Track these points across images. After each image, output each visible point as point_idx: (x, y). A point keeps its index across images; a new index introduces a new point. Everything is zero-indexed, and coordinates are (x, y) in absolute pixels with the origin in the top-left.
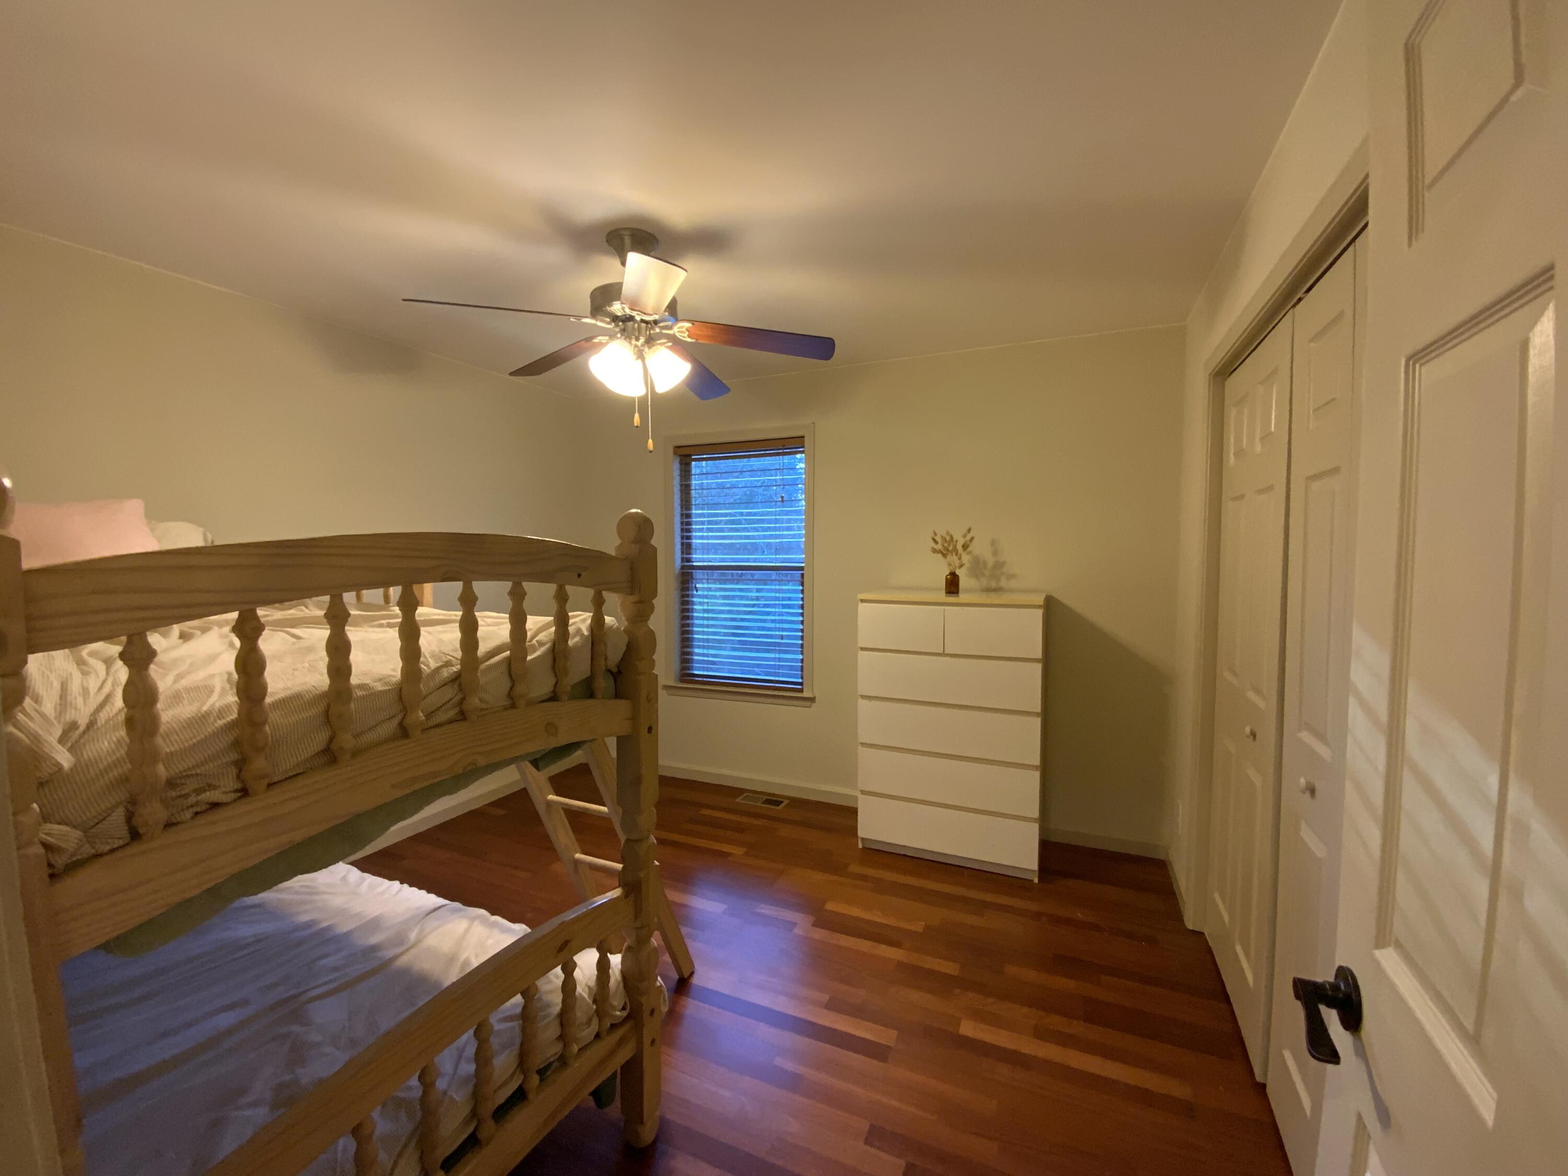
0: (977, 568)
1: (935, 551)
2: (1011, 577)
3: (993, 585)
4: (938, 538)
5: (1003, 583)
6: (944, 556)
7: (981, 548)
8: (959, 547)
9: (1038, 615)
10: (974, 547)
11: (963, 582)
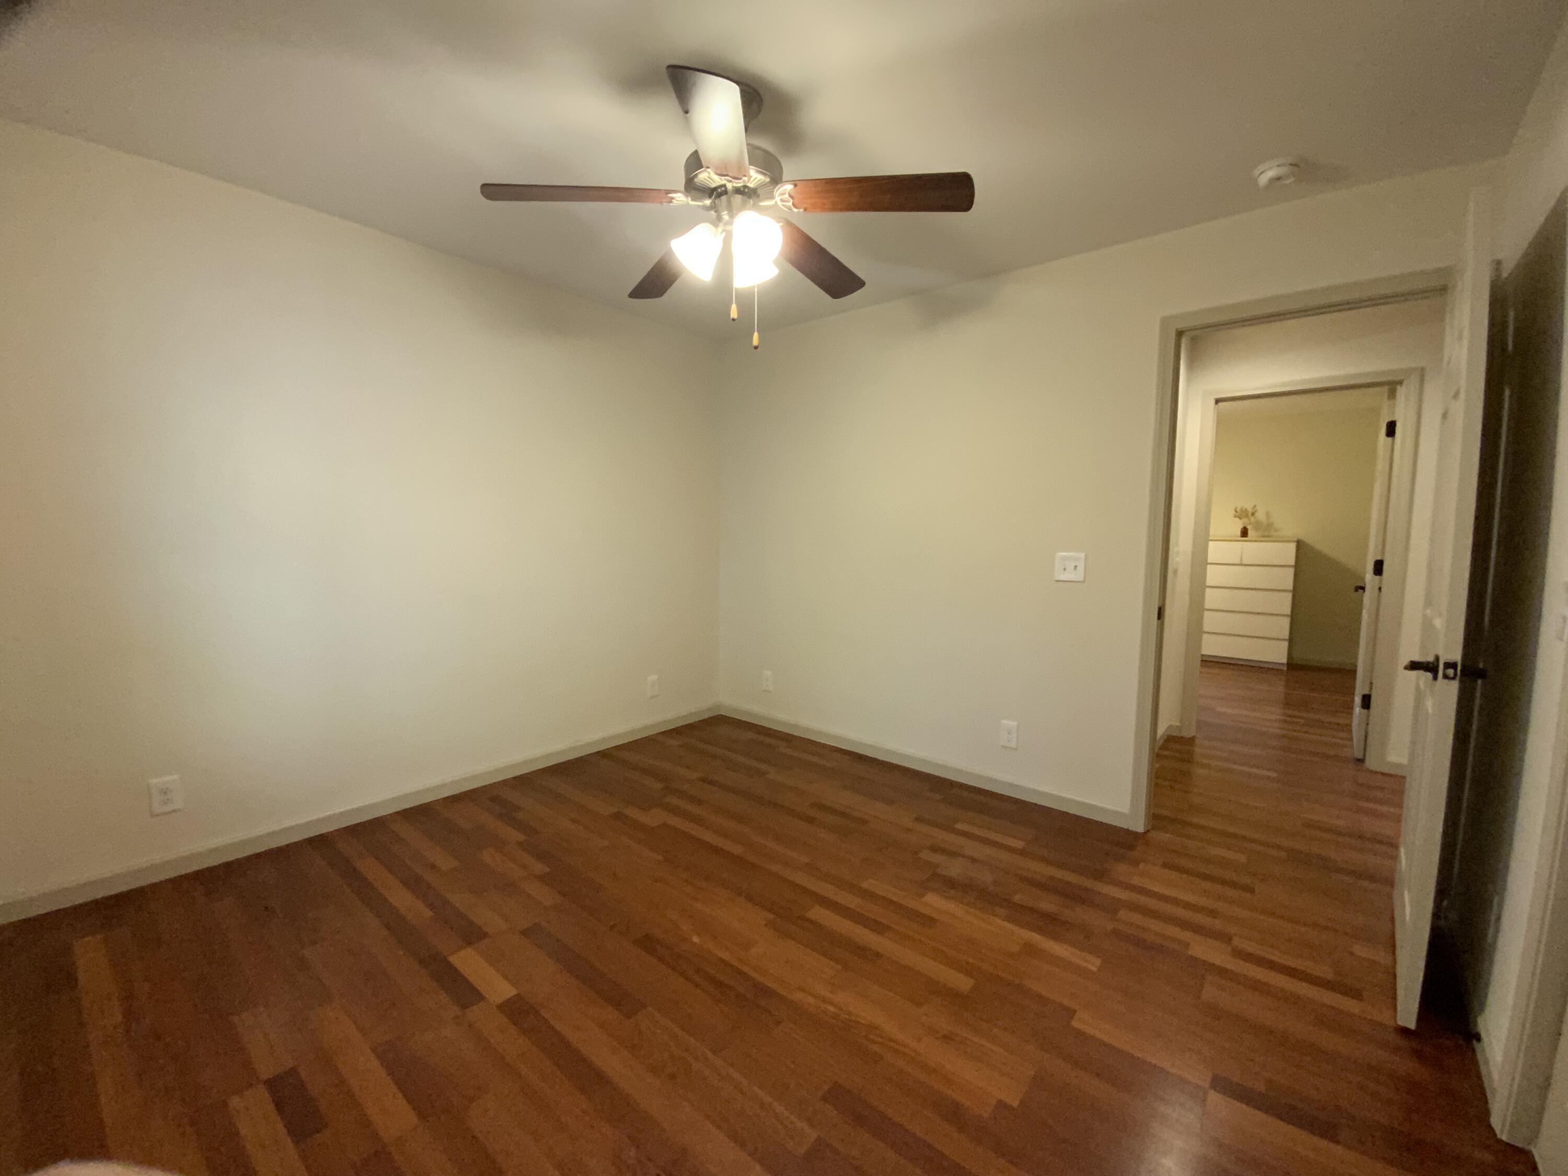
0: (1258, 526)
1: (1235, 516)
2: (1276, 530)
3: (1266, 534)
4: (1238, 510)
5: (1273, 533)
6: (1240, 518)
7: (1261, 515)
8: (1250, 514)
9: (1292, 547)
10: (1256, 514)
11: (1250, 533)
